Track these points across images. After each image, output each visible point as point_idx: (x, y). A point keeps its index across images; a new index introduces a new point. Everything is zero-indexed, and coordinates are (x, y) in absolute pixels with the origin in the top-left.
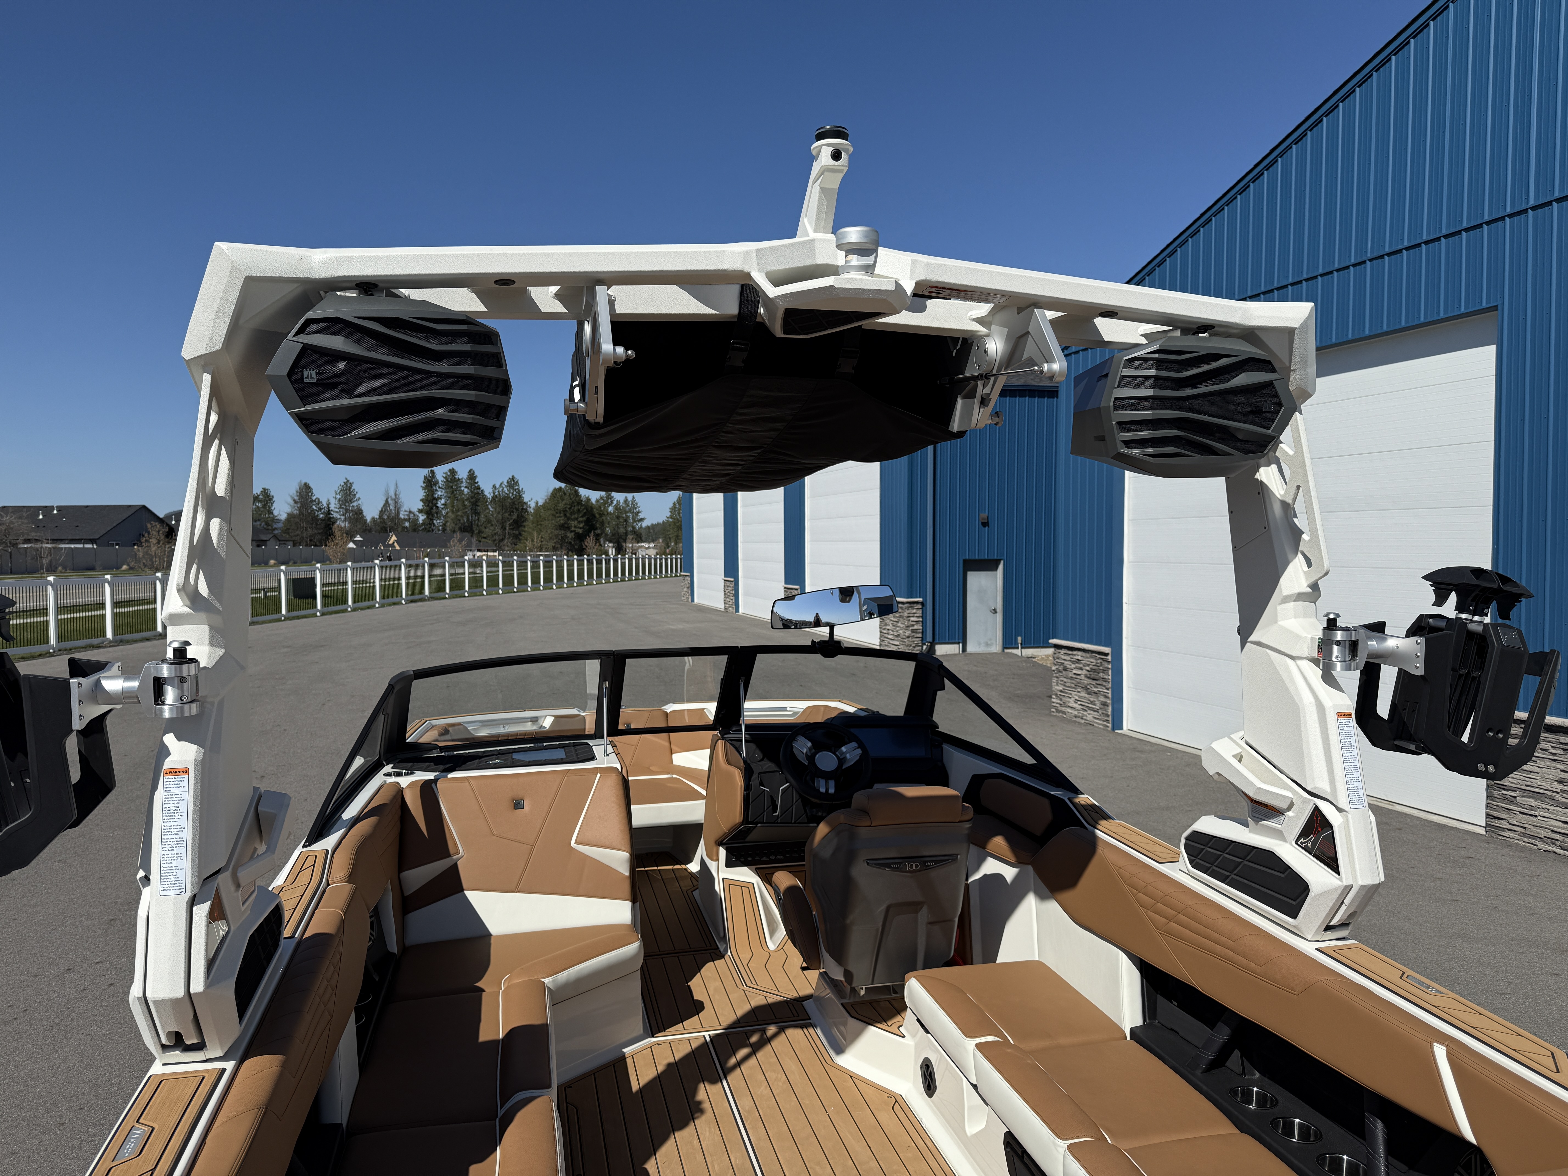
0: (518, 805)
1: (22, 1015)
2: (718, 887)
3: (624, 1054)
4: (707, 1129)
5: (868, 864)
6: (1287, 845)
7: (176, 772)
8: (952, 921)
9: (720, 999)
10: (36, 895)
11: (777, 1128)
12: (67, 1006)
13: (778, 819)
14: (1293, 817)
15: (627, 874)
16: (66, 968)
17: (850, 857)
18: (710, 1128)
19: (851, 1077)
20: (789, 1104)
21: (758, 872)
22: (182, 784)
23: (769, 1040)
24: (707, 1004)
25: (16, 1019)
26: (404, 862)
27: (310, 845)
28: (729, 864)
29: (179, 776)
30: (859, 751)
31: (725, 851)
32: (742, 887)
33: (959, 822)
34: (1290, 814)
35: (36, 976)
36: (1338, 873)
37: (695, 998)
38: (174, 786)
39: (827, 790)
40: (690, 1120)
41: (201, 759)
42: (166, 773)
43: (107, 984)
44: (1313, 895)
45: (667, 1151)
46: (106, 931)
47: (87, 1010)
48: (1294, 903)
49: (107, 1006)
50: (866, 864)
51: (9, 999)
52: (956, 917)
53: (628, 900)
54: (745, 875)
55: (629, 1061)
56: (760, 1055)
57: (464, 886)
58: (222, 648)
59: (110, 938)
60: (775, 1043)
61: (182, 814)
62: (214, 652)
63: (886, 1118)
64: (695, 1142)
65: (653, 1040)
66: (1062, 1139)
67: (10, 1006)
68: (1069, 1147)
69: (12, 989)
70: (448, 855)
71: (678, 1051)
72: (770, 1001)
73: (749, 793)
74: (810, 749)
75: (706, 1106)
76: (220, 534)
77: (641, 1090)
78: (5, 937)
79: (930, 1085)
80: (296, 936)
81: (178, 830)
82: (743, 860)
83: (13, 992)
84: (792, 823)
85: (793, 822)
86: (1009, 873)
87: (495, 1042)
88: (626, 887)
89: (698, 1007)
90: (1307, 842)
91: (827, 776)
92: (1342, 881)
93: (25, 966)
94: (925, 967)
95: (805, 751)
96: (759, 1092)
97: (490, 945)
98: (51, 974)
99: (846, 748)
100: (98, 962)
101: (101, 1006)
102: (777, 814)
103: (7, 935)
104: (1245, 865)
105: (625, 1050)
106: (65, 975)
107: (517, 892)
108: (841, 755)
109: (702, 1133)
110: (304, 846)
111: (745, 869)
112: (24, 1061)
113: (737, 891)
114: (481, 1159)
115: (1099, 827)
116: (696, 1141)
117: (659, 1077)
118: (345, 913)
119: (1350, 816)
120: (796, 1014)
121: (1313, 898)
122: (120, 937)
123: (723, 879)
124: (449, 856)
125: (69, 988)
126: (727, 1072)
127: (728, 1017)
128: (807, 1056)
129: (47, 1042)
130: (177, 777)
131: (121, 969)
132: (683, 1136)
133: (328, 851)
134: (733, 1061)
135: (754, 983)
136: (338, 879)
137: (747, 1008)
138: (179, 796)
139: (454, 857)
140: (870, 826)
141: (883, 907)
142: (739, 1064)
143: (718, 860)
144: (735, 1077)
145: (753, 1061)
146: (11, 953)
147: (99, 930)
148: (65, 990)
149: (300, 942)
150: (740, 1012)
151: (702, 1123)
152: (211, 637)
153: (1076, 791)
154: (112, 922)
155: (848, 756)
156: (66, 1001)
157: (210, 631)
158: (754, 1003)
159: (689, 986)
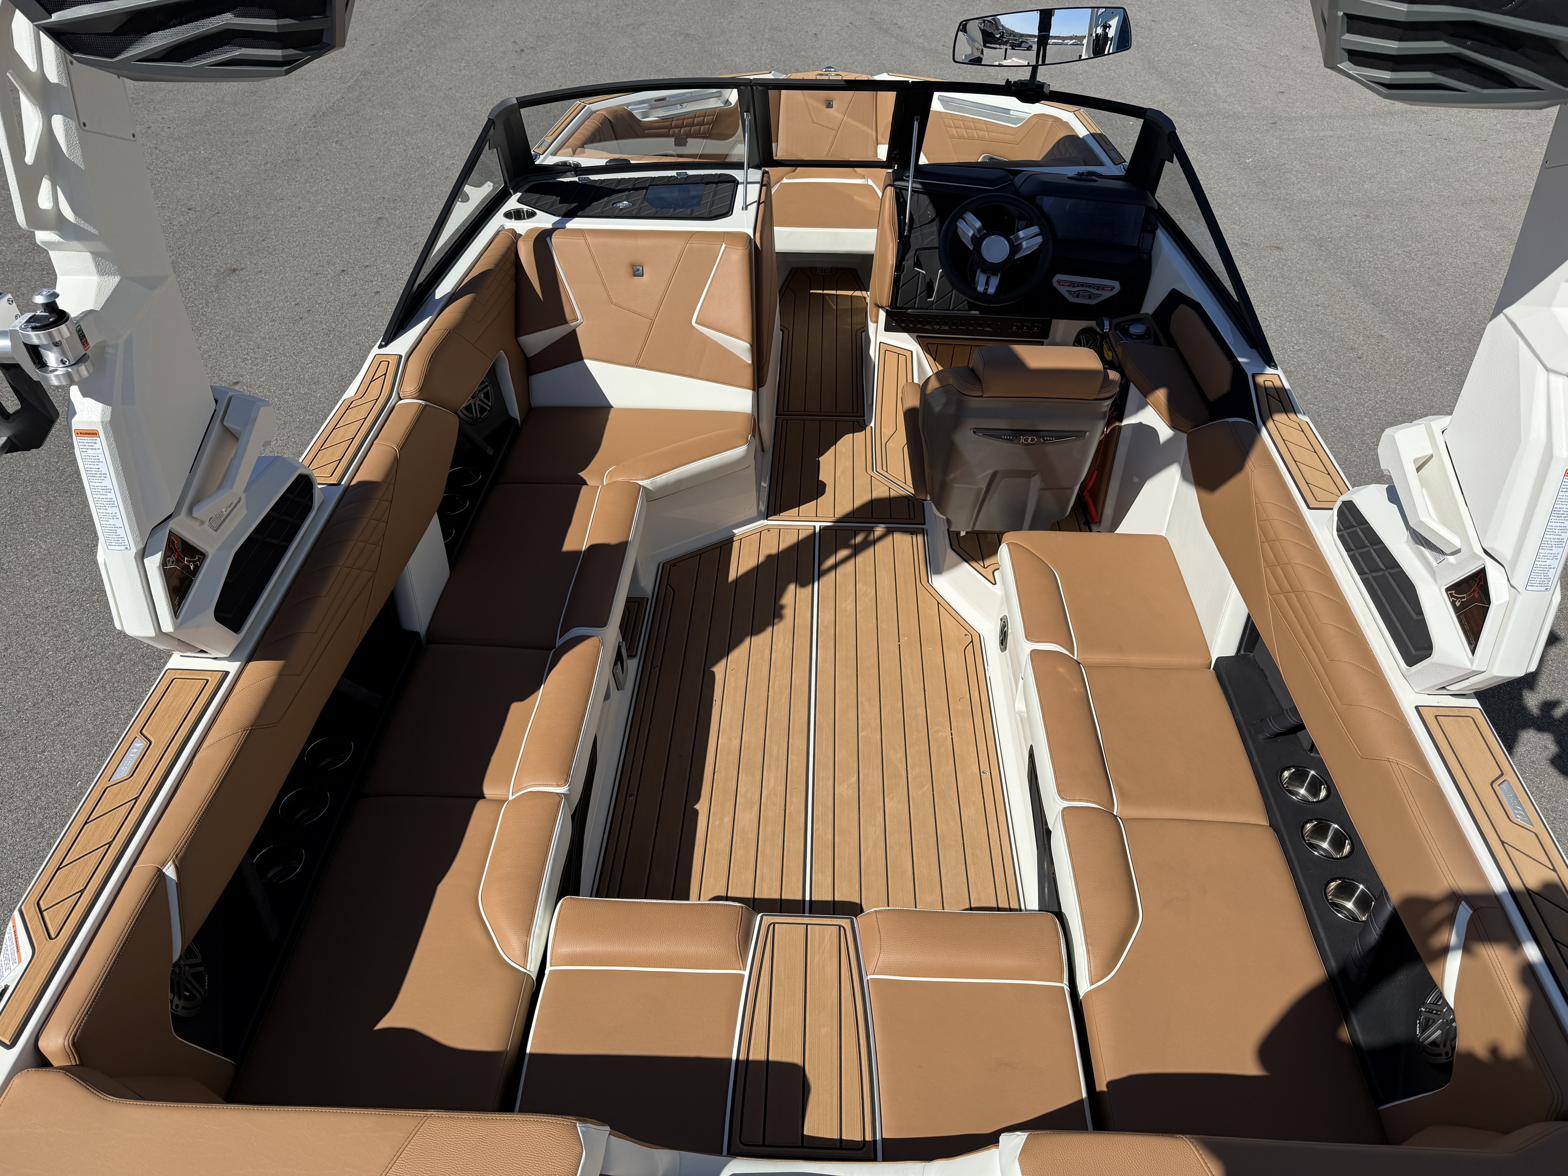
0: (637, 272)
1: (306, 315)
2: (873, 352)
3: (734, 535)
4: (782, 639)
5: (974, 432)
6: (1435, 588)
7: (86, 433)
8: (1072, 489)
9: (844, 483)
10: (317, 181)
11: (846, 651)
12: (341, 311)
13: (932, 305)
14: (1452, 565)
15: (750, 362)
16: (342, 268)
17: (957, 421)
18: (785, 639)
19: (938, 603)
20: (867, 625)
21: (920, 341)
22: (95, 446)
23: (874, 542)
24: (829, 489)
25: (301, 318)
26: (519, 328)
27: (386, 345)
28: (888, 328)
29: (91, 438)
30: (1039, 239)
31: (885, 314)
32: (899, 354)
33: (1095, 399)
34: (1451, 559)
35: (317, 274)
36: (1473, 652)
37: (820, 479)
38: (89, 447)
39: (986, 289)
40: (770, 625)
41: (109, 419)
42: (77, 434)
43: (373, 292)
44: (1433, 661)
45: (738, 655)
46: (375, 231)
47: (357, 318)
48: (1413, 651)
49: (373, 316)
50: (972, 432)
51: (296, 296)
52: (1076, 485)
53: (749, 388)
54: (905, 341)
55: (736, 545)
56: (860, 558)
57: (584, 354)
58: (115, 275)
59: (378, 240)
60: (879, 546)
61: (104, 476)
62: (104, 284)
63: (954, 660)
64: (766, 652)
65: (766, 522)
66: (1062, 798)
67: (297, 304)
68: (1065, 810)
69: (298, 286)
70: (565, 322)
71: (784, 541)
72: (893, 494)
73: (900, 275)
74: (979, 230)
75: (788, 612)
76: (67, 135)
77: (737, 580)
78: (292, 228)
79: (1003, 641)
80: (343, 483)
81: (106, 491)
82: (904, 325)
83: (299, 290)
84: (949, 310)
85: (951, 309)
86: (1165, 432)
87: (577, 553)
88: (747, 375)
89: (819, 489)
90: (1457, 598)
91: (990, 269)
92: (1472, 664)
93: (308, 261)
94: (1032, 528)
95: (971, 234)
96: (843, 606)
97: (606, 420)
98: (329, 274)
99: (1024, 233)
100: (367, 266)
101: (369, 315)
102: (933, 299)
103: (294, 225)
104: (1384, 575)
105: (735, 531)
106: (340, 277)
107: (637, 367)
108: (1017, 241)
109: (776, 644)
110: (380, 347)
111: (905, 335)
112: (308, 364)
113: (891, 358)
114: (522, 698)
115: (1270, 424)
116: (768, 652)
117: (758, 568)
118: (401, 449)
119: (1520, 598)
120: (912, 517)
121: (1433, 663)
122: (386, 239)
123: (880, 342)
124: (567, 322)
125: (344, 291)
126: (822, 574)
127: (844, 507)
128: (905, 570)
129: (326, 347)
130: (88, 438)
131: (386, 276)
132: (760, 641)
133: (401, 356)
134: (830, 562)
135: (885, 469)
136: (408, 394)
137: (866, 498)
138: (97, 458)
139: (572, 324)
140: (981, 397)
141: (989, 472)
142: (835, 566)
143: (877, 322)
144: (827, 580)
145: (849, 566)
146: (298, 245)
147: (369, 229)
148: (339, 293)
149: (348, 488)
150: (858, 503)
151: (781, 630)
152: (97, 266)
153: (1270, 361)
154: (380, 221)
155: (1024, 244)
156: (341, 305)
157: (94, 259)
158: (876, 495)
159: (819, 461)
